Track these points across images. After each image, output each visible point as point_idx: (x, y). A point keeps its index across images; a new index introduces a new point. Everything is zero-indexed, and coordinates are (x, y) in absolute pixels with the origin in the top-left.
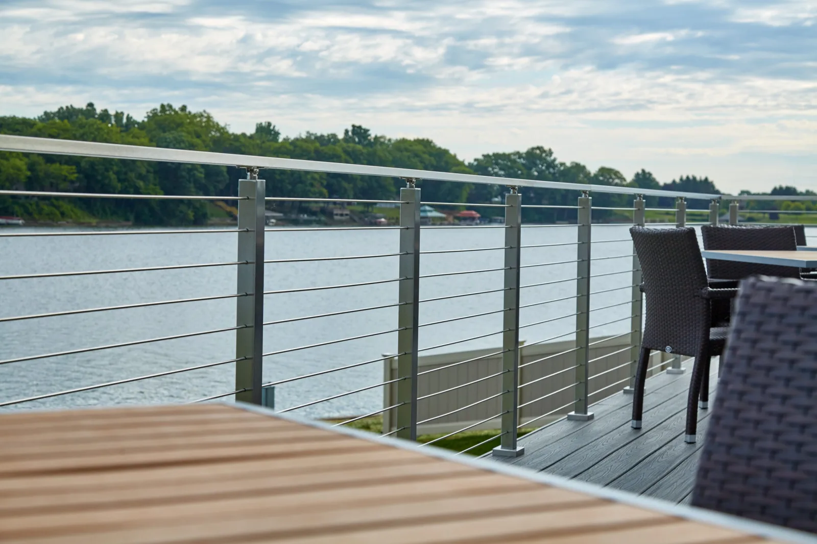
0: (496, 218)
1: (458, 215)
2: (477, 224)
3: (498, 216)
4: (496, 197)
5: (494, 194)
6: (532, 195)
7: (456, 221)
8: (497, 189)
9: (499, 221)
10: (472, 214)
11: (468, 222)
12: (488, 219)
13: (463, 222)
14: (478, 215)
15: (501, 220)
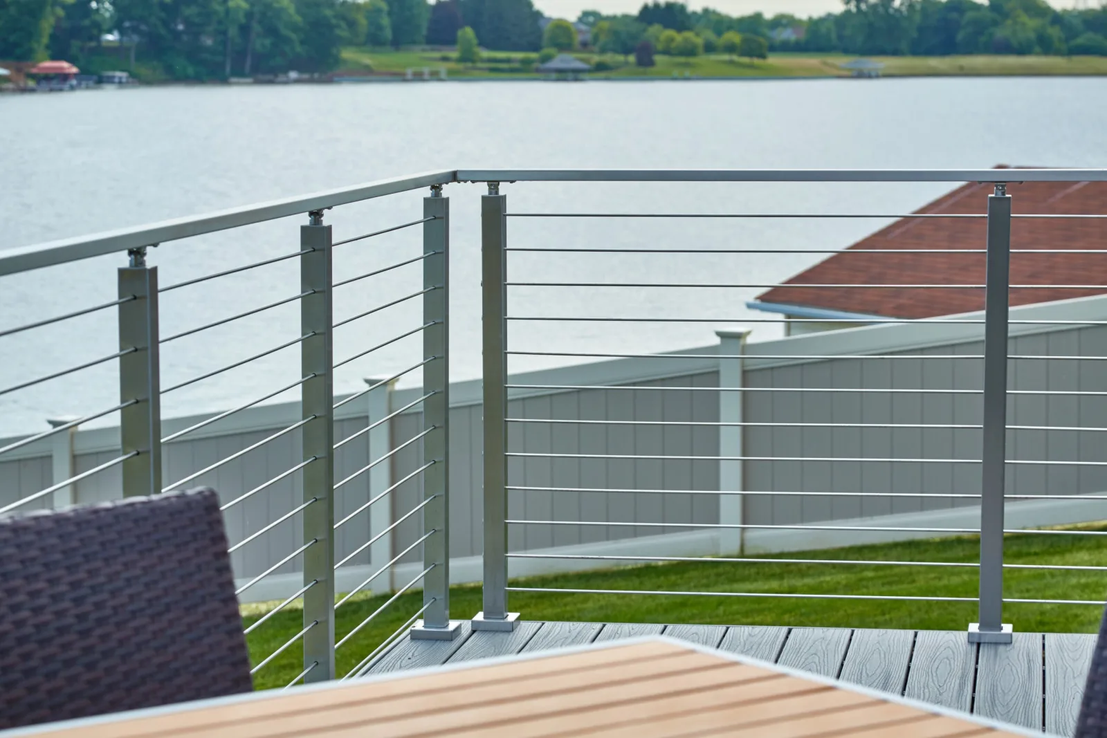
0: (110, 73)
1: (34, 71)
2: (72, 88)
3: (115, 69)
4: (110, 32)
5: (105, 27)
6: (181, 27)
7: (31, 84)
8: (112, 17)
9: (117, 80)
10: (62, 68)
11: (54, 84)
12: (95, 78)
13: (44, 84)
14: (74, 70)
15: (120, 78)
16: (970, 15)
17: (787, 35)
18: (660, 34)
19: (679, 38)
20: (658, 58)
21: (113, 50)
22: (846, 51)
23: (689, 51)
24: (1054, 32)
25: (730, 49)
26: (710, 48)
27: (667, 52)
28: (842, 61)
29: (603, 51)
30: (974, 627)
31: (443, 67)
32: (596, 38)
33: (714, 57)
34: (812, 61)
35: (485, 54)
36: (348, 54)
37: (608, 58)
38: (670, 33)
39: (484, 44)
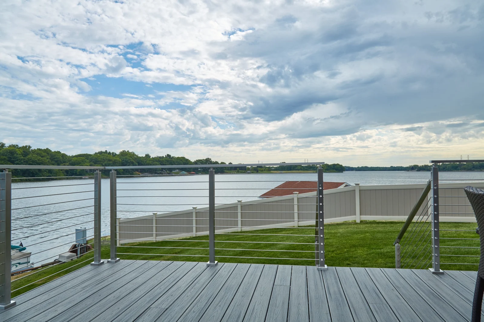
1: (191, 173)
10: (194, 173)
16: (293, 166)
17: (273, 169)
18: (259, 169)
19: (261, 169)
20: (259, 171)
21: (199, 171)
22: (279, 170)
23: (262, 171)
24: (302, 168)
25: (267, 170)
26: (265, 170)
27: (260, 171)
28: (279, 171)
29: (253, 170)
30: (208, 263)
31: (235, 172)
32: (252, 169)
33: (265, 171)
34: (276, 171)
35: (240, 171)
36: (225, 171)
37: (253, 171)
38: (260, 168)
39: (240, 170)
